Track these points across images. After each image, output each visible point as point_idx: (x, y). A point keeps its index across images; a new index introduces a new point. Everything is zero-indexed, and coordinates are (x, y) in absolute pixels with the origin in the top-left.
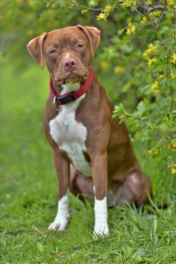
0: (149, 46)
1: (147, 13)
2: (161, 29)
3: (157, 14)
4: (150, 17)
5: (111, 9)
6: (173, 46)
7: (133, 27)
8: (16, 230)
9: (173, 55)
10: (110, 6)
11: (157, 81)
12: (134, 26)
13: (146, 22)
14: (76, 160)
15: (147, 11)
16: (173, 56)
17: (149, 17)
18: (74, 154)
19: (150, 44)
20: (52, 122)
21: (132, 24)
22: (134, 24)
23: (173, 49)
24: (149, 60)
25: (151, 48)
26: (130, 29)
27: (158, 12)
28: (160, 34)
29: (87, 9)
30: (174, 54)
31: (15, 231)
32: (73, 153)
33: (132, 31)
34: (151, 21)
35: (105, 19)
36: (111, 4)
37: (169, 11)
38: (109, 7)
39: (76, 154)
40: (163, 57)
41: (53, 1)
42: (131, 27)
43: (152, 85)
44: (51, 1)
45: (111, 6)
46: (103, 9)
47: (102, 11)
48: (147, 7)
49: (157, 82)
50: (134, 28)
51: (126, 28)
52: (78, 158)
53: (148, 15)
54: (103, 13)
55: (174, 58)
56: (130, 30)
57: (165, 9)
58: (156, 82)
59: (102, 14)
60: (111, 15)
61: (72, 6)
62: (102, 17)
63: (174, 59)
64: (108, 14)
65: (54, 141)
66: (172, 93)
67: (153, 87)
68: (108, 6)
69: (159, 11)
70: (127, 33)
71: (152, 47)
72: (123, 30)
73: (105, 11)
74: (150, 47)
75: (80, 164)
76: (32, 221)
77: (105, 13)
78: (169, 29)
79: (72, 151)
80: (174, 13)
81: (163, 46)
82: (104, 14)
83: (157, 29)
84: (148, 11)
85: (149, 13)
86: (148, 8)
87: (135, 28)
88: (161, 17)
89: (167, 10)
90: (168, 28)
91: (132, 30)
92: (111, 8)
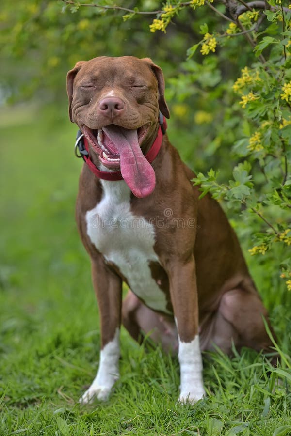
0: (242, 73)
1: (236, 15)
2: (261, 42)
3: (252, 17)
4: (242, 22)
5: (173, 12)
6: (283, 71)
7: (211, 40)
8: (27, 398)
9: (283, 86)
10: (171, 6)
11: (258, 132)
12: (214, 39)
13: (235, 32)
14: (135, 279)
15: (234, 12)
16: (283, 89)
17: (240, 22)
18: (132, 269)
19: (244, 68)
20: (90, 215)
21: (210, 36)
22: (213, 35)
23: (284, 75)
24: (243, 98)
25: (246, 76)
26: (207, 44)
27: (254, 13)
28: (260, 51)
29: (132, 13)
30: (285, 85)
31: (25, 399)
32: (130, 266)
33: (211, 48)
34: (244, 28)
35: (163, 30)
36: (173, 3)
37: (273, 10)
38: (169, 7)
39: (135, 268)
40: (266, 90)
41: (71, 2)
42: (209, 41)
43: (251, 139)
44: (68, 2)
45: (173, 6)
46: (160, 13)
47: (158, 15)
48: (235, 5)
49: (259, 134)
50: (213, 42)
51: (200, 43)
52: (138, 275)
53: (237, 18)
54: (160, 19)
55: (286, 91)
56: (207, 47)
57: (265, 8)
58: (256, 133)
59: (159, 21)
60: (173, 21)
61: (106, 8)
62: (159, 27)
63: (285, 93)
64: (168, 21)
65: (93, 246)
66: (284, 151)
67: (251, 143)
68: (167, 6)
69: (256, 11)
70: (201, 51)
71: (247, 73)
72: (195, 47)
73: (163, 15)
74: (244, 74)
75: (141, 285)
76: (54, 381)
77: (163, 19)
78: (274, 41)
79: (128, 263)
80: (281, 12)
81: (266, 70)
82: (162, 21)
83: (255, 43)
84: (237, 12)
85: (238, 16)
86: (236, 7)
87: (215, 43)
88: (260, 20)
89: (269, 8)
90: (273, 39)
91: (211, 46)
92: (173, 10)
